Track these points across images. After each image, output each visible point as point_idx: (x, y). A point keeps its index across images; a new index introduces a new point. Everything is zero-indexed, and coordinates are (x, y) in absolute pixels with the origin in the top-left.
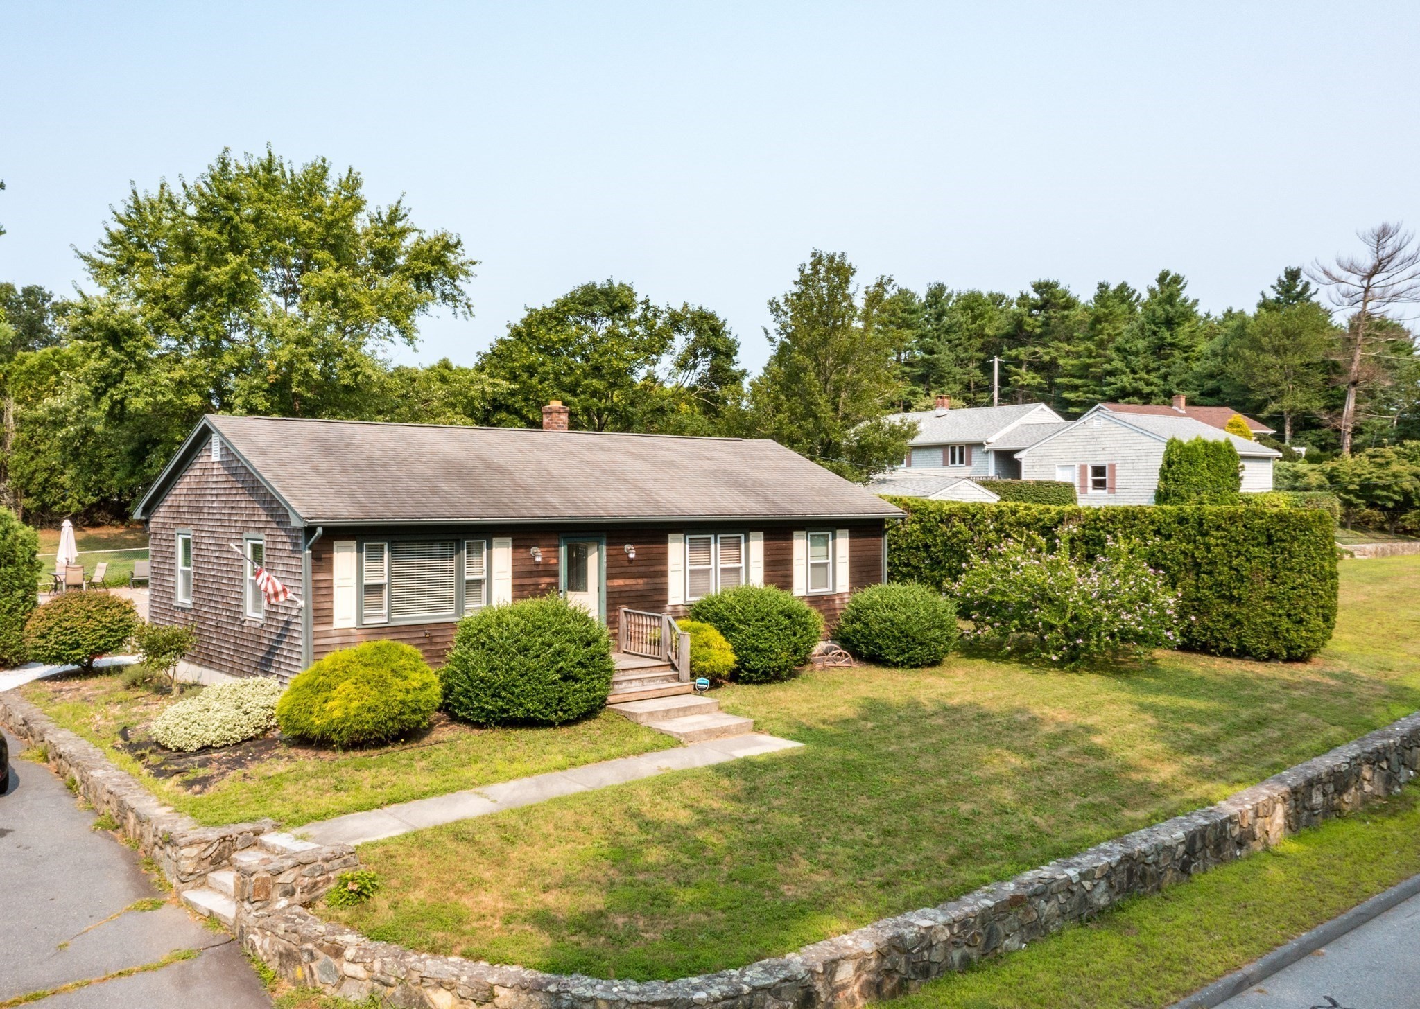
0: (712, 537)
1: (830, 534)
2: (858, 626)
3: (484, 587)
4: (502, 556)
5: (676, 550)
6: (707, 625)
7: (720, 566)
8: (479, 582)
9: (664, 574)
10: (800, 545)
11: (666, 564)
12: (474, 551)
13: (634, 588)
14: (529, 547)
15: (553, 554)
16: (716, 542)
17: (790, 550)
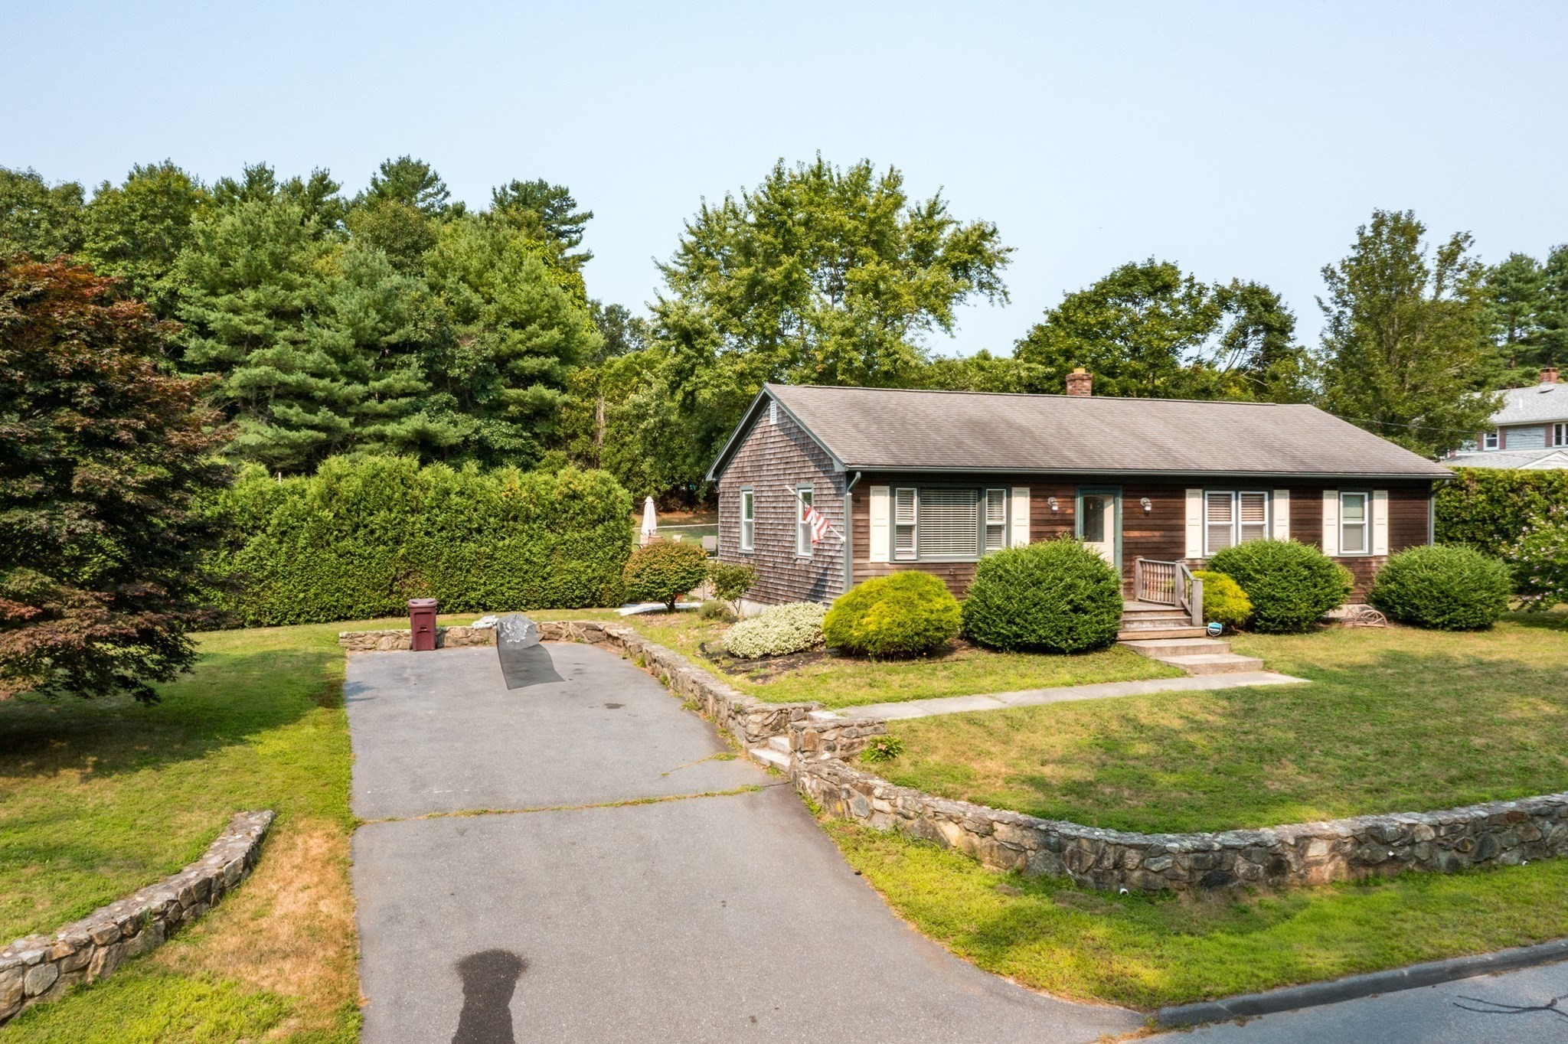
0: (1233, 494)
1: (1366, 495)
2: (1392, 586)
3: (1004, 532)
4: (1021, 505)
5: (1195, 505)
6: (1223, 575)
7: (1241, 523)
8: (999, 528)
9: (1182, 528)
10: (1331, 507)
11: (1183, 518)
12: (995, 499)
13: (1150, 540)
14: (1046, 497)
15: (1069, 504)
16: (1237, 499)
17: (1319, 510)
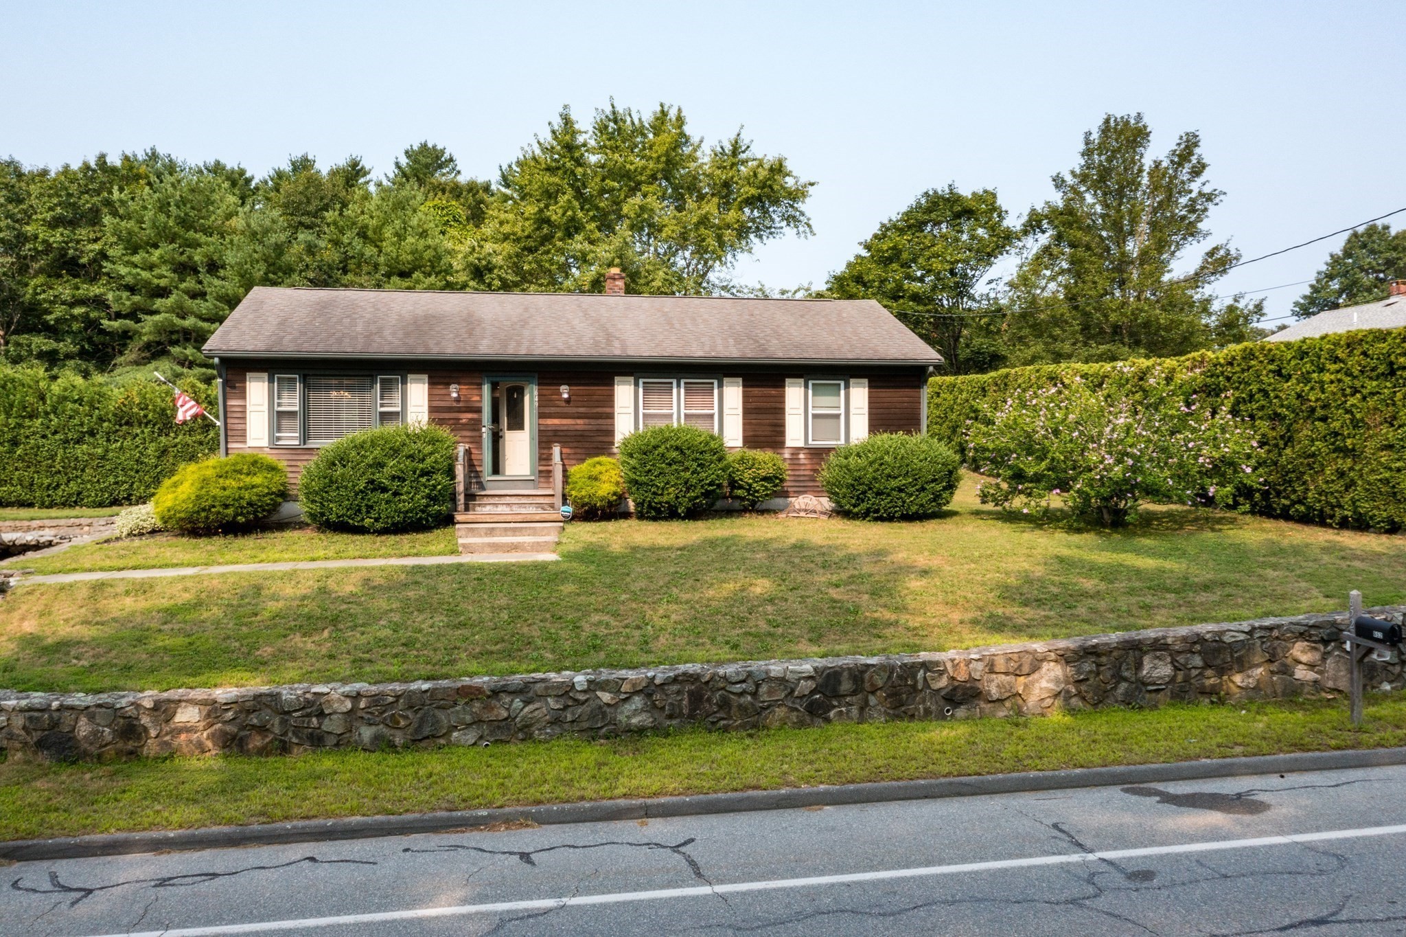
0: (674, 381)
1: (842, 384)
3: (399, 419)
4: (418, 392)
5: (624, 393)
7: (683, 411)
8: (397, 413)
9: (611, 416)
10: (794, 394)
11: (613, 406)
12: (387, 387)
13: (572, 428)
14: (448, 384)
15: (476, 392)
16: (679, 386)
17: (781, 399)
